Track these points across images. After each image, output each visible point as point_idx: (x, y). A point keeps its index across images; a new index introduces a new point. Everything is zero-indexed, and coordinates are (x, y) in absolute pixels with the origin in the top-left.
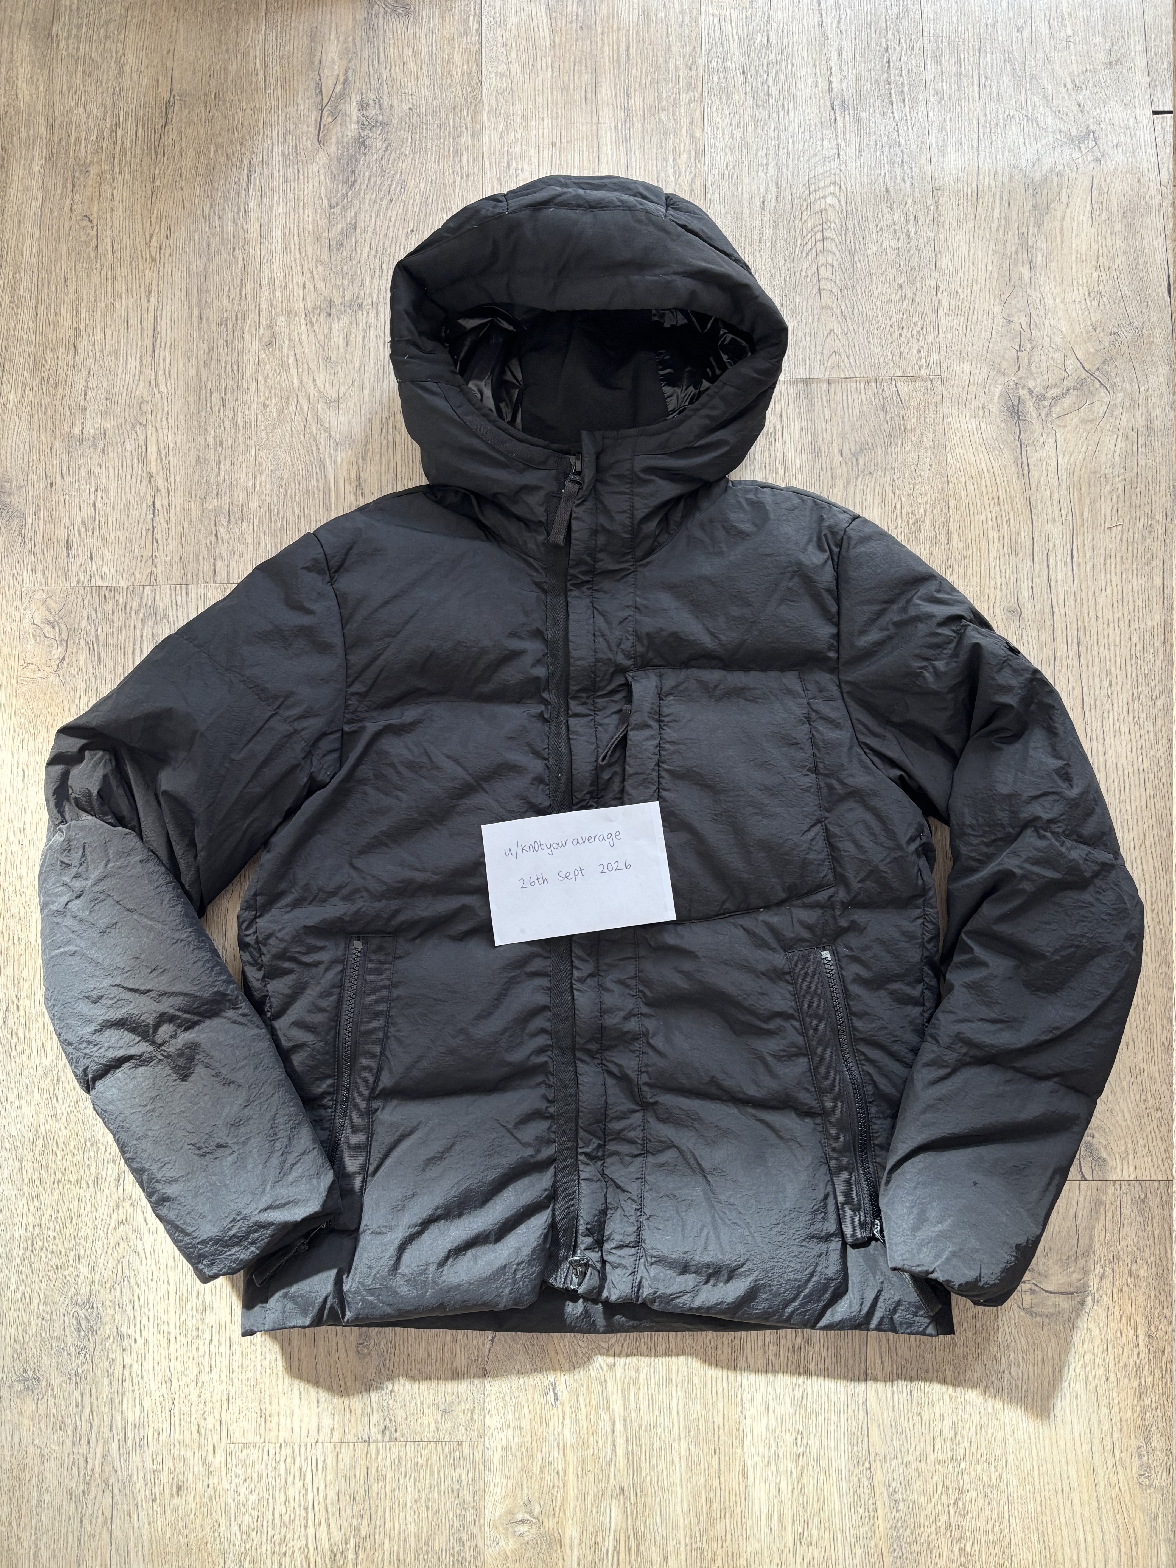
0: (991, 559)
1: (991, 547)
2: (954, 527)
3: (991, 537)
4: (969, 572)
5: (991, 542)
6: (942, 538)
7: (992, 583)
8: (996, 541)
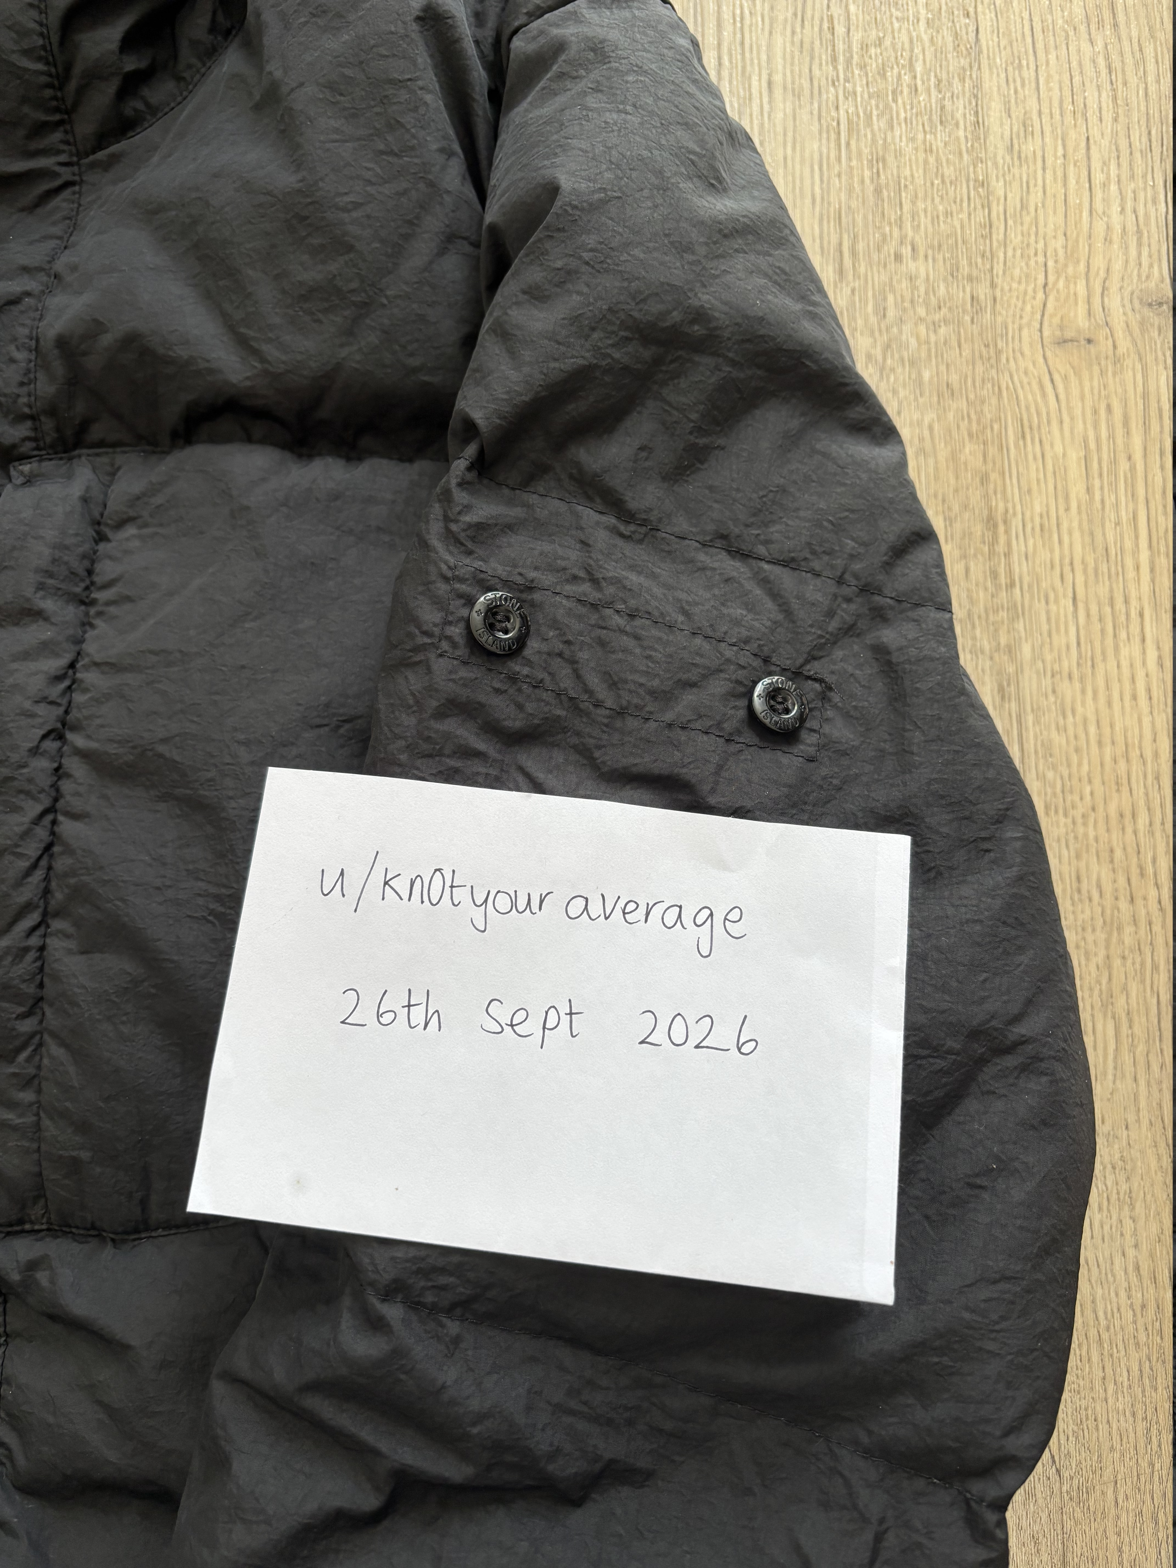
0: (1096, 165)
1: (1095, 132)
2: (991, 82)
3: (1092, 105)
4: (1036, 197)
5: (1093, 119)
6: (960, 109)
7: (1100, 227)
8: (1108, 117)
